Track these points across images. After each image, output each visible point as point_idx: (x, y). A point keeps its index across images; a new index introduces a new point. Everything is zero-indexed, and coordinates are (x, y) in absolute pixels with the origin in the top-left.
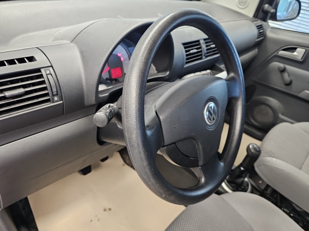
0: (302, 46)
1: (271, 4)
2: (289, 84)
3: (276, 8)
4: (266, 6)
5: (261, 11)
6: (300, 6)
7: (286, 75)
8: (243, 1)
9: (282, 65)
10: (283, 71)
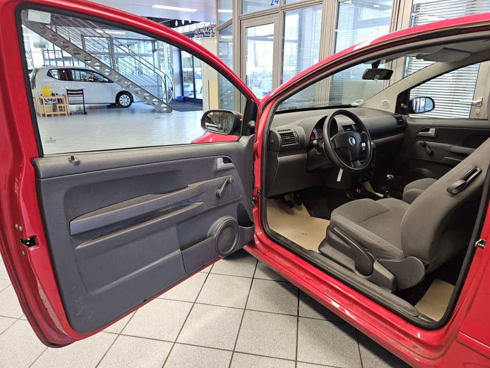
0: (432, 126)
1: (405, 103)
2: (432, 154)
4: (403, 105)
6: (434, 103)
7: (428, 148)
8: (386, 104)
9: (422, 142)
10: (424, 145)
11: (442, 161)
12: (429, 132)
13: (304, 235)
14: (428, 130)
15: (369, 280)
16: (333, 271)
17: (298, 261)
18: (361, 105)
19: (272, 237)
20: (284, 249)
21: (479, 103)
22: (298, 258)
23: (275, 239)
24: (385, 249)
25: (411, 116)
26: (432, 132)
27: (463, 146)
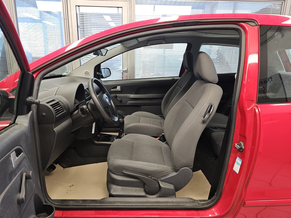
0: (119, 85)
1: (99, 72)
2: (121, 101)
3: (101, 73)
4: (98, 73)
5: (96, 75)
6: (110, 70)
7: (118, 98)
8: (87, 73)
9: (115, 95)
10: (116, 97)
11: (127, 104)
12: (117, 89)
13: (72, 187)
14: (116, 87)
15: (159, 197)
16: (134, 205)
17: (100, 214)
18: (69, 74)
19: (60, 207)
20: (79, 212)
21: (126, 71)
22: (98, 212)
23: (64, 207)
24: (163, 170)
25: (103, 79)
26: (118, 88)
27: (136, 94)
